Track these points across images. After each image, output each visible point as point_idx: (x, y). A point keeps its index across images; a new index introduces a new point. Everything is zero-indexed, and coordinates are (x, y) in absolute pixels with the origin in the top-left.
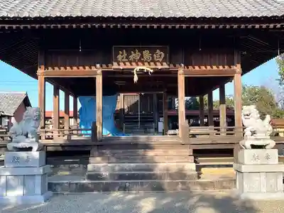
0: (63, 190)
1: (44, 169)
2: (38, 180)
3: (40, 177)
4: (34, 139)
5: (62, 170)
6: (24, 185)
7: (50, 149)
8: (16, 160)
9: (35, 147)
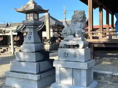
0: (106, 79)
1: (88, 65)
2: (84, 74)
3: (85, 72)
4: (80, 38)
5: (105, 60)
6: (73, 76)
7: (96, 46)
8: (66, 55)
9: (81, 45)
